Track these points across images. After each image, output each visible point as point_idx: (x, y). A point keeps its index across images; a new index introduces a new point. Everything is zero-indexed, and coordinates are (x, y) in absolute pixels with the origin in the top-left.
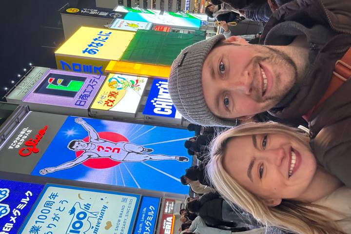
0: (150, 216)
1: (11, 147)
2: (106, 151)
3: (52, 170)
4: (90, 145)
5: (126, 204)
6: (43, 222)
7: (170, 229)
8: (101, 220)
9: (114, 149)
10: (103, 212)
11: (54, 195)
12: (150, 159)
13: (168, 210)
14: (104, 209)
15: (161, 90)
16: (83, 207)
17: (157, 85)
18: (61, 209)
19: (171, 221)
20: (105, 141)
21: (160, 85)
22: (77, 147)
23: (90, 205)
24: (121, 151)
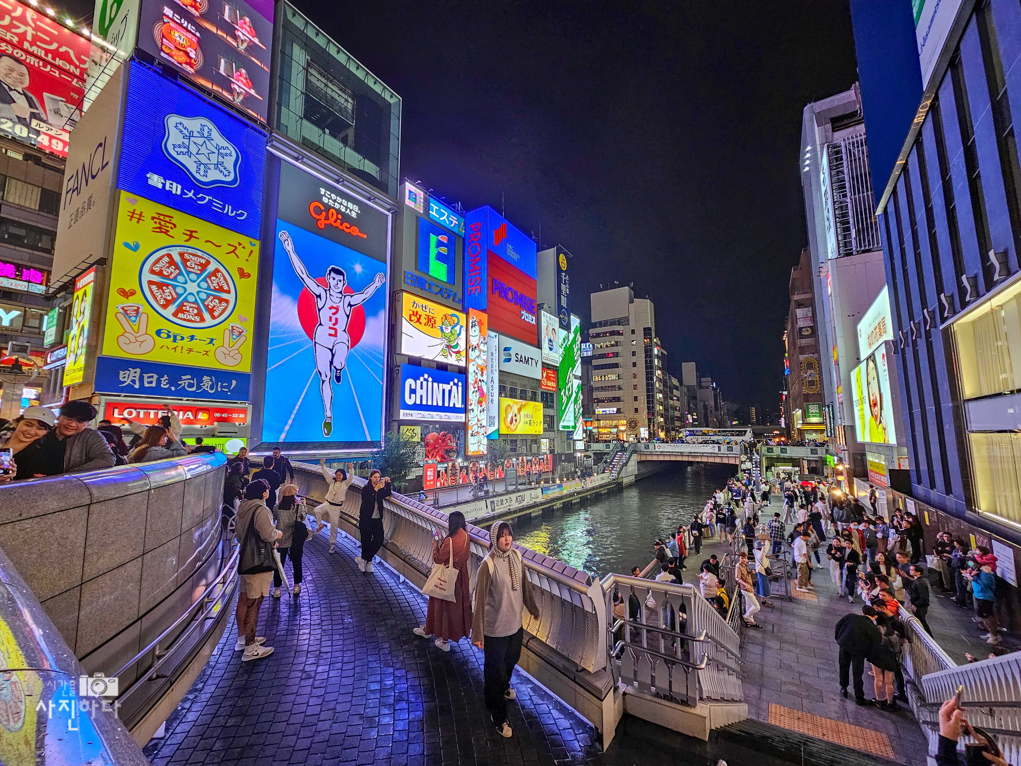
1: (323, 191)
2: (331, 318)
3: (289, 247)
4: (340, 295)
9: (336, 330)
12: (324, 381)
15: (447, 387)
17: (456, 381)
20: (348, 316)
21: (456, 385)
24: (334, 339)
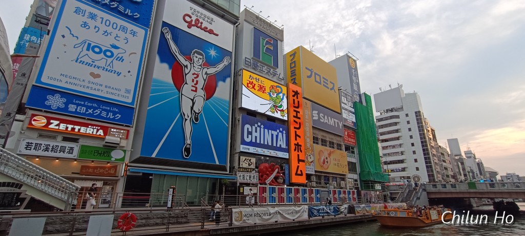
0: (107, 115)
5: (122, 93)
6: (102, 23)
7: (87, 132)
8: (103, 70)
10: (113, 72)
11: (134, 33)
12: (186, 120)
13: (114, 132)
14: (116, 72)
16: (120, 56)
18: (116, 38)
19: (98, 134)
22: (197, 57)
23: (122, 61)
